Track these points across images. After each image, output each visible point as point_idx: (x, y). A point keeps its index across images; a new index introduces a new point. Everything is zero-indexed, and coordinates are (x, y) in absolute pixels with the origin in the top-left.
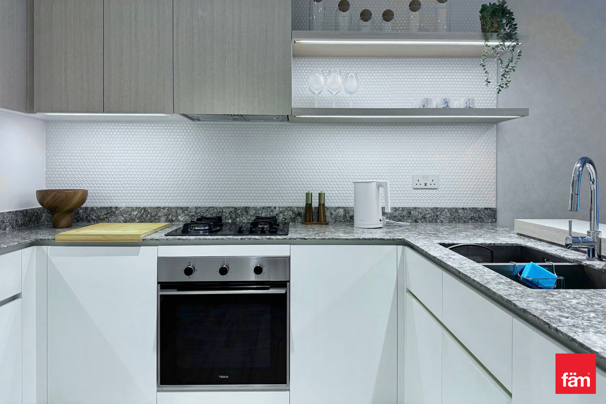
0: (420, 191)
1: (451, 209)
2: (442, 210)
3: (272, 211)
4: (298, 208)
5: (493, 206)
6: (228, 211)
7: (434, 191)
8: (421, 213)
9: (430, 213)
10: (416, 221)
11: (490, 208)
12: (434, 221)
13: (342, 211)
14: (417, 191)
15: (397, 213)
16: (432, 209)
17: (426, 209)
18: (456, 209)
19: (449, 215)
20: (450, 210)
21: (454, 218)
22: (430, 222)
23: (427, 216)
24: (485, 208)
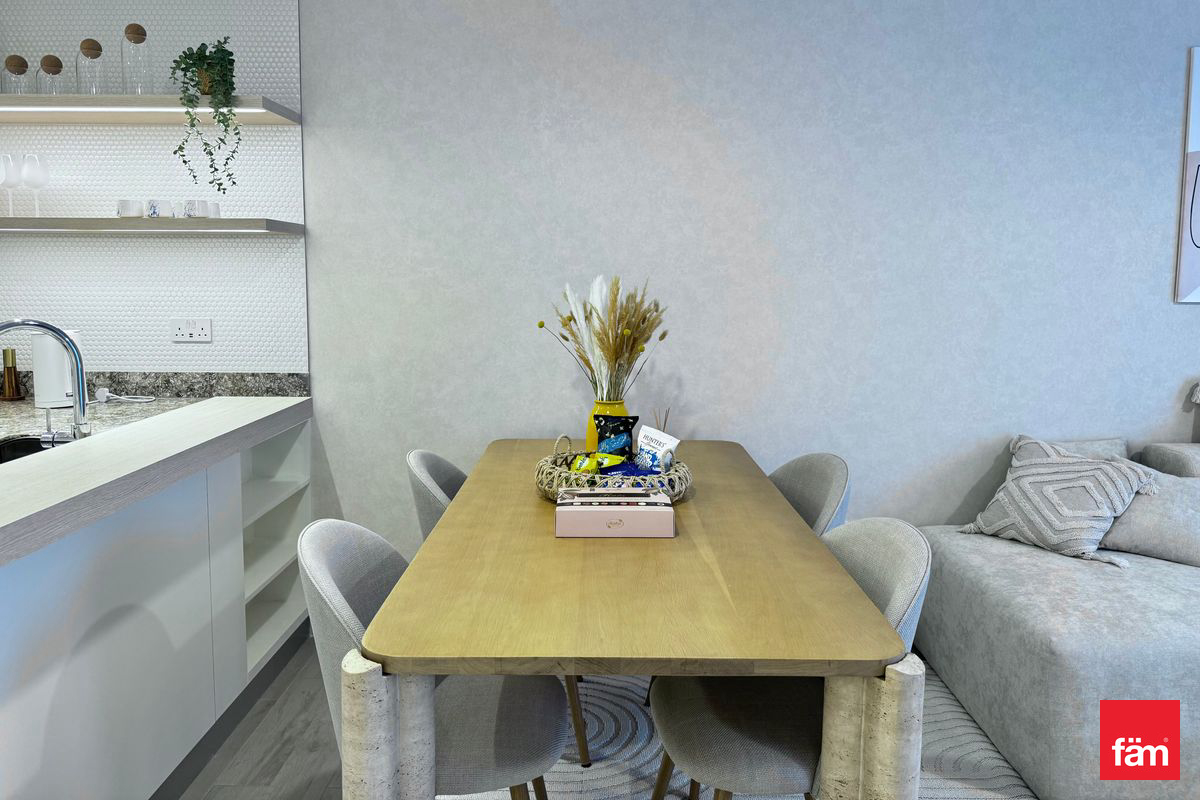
0: (184, 346)
1: (233, 375)
2: (220, 377)
5: (304, 371)
7: (207, 346)
8: (186, 382)
9: (200, 382)
10: (178, 395)
11: (297, 375)
12: (207, 394)
14: (179, 346)
15: (146, 382)
16: (202, 376)
17: (193, 376)
18: (242, 376)
19: (230, 385)
20: (232, 377)
21: (239, 390)
22: (200, 395)
23: (196, 387)
24: (289, 375)
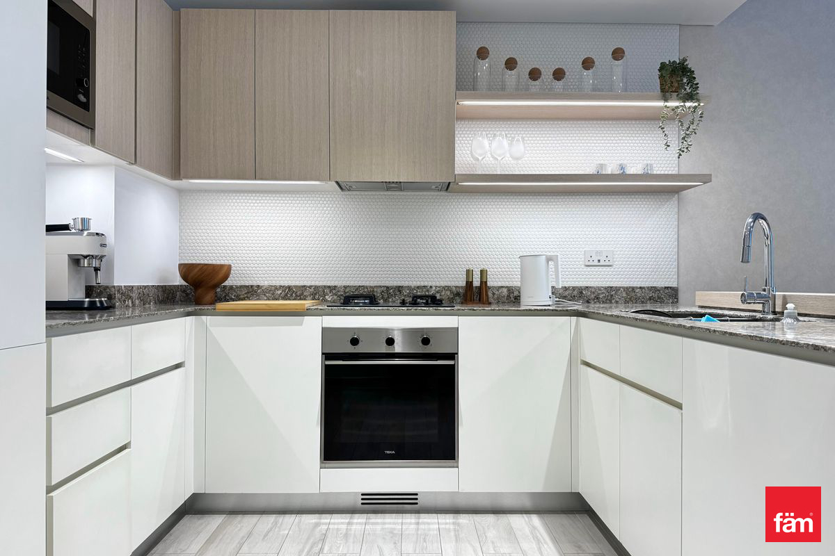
0: (593, 268)
1: (627, 288)
2: (617, 289)
3: (428, 291)
4: (456, 287)
5: (674, 285)
6: (379, 291)
7: (608, 269)
8: (594, 293)
9: (603, 293)
10: (588, 302)
11: (671, 287)
12: (608, 301)
13: (505, 290)
14: (589, 269)
15: (567, 293)
16: (606, 288)
17: (599, 288)
18: (633, 289)
19: (624, 295)
21: (630, 299)
22: (603, 302)
23: (601, 296)
24: (665, 287)
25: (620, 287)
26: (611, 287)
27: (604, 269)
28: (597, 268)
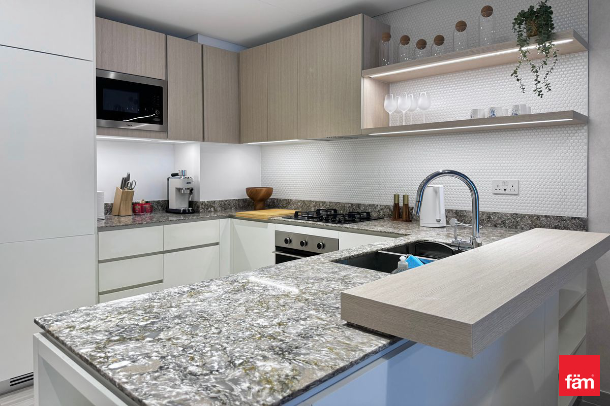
0: (500, 197)
1: (532, 216)
2: (523, 216)
5: (584, 216)
7: (515, 197)
8: (500, 218)
9: (509, 219)
10: (495, 226)
11: (578, 218)
12: (514, 227)
14: (497, 197)
16: (512, 215)
17: (506, 215)
18: (538, 217)
19: (530, 222)
22: (509, 227)
23: (507, 222)
24: (572, 218)
25: (526, 215)
26: (517, 214)
27: (511, 197)
28: (504, 197)
